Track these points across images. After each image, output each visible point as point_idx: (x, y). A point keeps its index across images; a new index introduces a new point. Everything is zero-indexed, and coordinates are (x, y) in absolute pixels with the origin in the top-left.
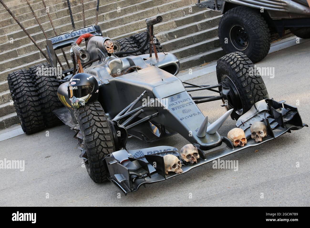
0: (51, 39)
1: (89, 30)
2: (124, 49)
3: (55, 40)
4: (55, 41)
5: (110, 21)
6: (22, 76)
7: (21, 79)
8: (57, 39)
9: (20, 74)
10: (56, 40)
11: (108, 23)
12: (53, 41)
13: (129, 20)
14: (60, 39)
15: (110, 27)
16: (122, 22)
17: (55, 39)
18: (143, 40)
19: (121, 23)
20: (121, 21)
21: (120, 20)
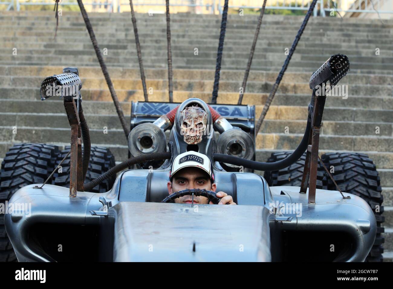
0: (144, 105)
1: (236, 112)
2: (289, 175)
3: (152, 109)
4: (151, 111)
5: (329, 137)
6: (32, 156)
7: (27, 161)
8: (157, 110)
9: (33, 150)
10: (154, 109)
11: (324, 140)
12: (147, 109)
13: (366, 147)
14: (164, 110)
15: (325, 147)
16: (351, 145)
17: (154, 106)
18: (343, 168)
19: (350, 147)
20: (351, 142)
21: (350, 140)
